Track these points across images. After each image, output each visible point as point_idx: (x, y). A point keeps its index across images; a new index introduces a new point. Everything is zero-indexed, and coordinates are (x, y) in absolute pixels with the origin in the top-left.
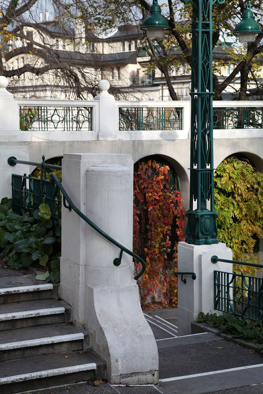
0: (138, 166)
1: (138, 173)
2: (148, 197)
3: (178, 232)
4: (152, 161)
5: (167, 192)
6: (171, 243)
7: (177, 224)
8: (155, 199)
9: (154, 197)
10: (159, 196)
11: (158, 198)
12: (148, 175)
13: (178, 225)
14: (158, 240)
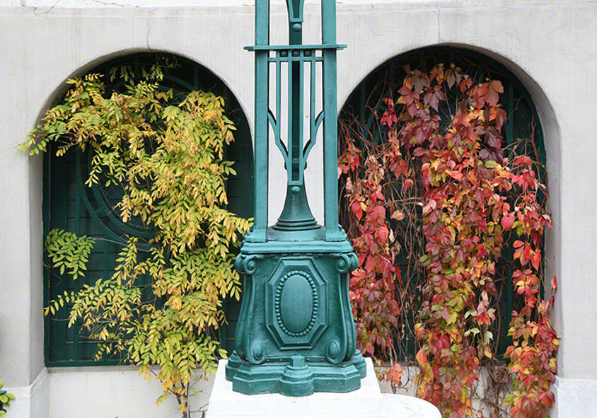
0: (403, 81)
1: (400, 100)
2: (427, 170)
3: (520, 283)
4: (447, 67)
5: (488, 159)
6: (495, 314)
7: (516, 256)
8: (449, 178)
9: (447, 171)
10: (464, 171)
11: (458, 176)
12: (430, 108)
13: (518, 259)
14: (451, 303)
